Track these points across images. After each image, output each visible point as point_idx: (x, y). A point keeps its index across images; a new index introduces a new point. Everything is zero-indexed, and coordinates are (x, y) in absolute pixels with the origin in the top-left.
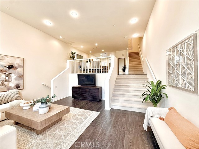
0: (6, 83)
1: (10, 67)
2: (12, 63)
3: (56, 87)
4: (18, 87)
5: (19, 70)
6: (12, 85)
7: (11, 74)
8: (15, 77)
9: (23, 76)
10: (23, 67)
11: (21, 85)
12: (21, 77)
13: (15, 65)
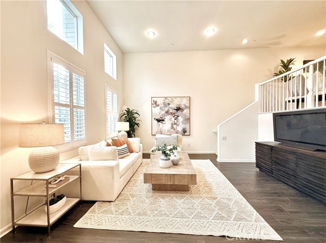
0: (175, 126)
1: (178, 109)
2: (180, 105)
3: (225, 138)
4: (184, 131)
5: (186, 111)
6: (180, 129)
7: (178, 116)
8: (182, 119)
9: (189, 119)
10: (189, 108)
11: (188, 130)
12: (188, 120)
13: (183, 106)
